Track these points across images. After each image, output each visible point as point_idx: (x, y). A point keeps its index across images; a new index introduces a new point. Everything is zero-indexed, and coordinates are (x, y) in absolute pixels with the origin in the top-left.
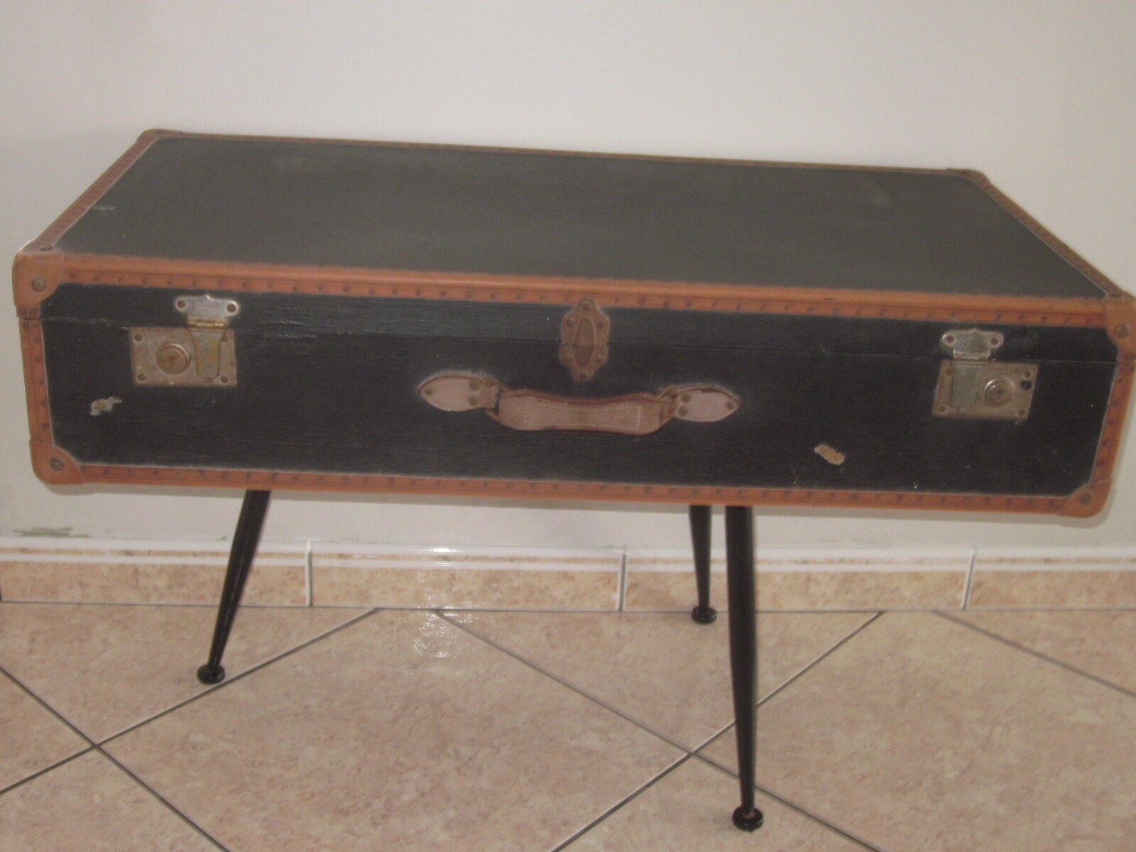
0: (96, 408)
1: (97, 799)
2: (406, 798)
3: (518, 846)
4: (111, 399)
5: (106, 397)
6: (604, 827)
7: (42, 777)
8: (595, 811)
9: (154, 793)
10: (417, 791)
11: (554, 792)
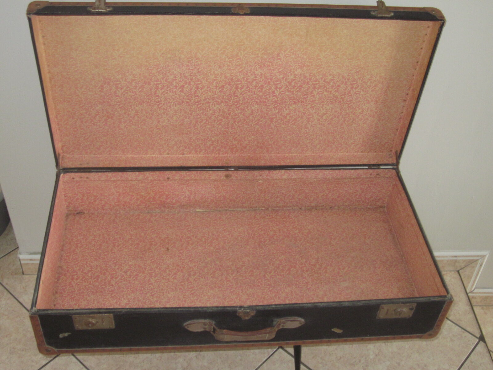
0: (61, 336)
4: (67, 333)
5: (65, 332)
7: (49, 364)
10: (182, 367)
11: (230, 367)
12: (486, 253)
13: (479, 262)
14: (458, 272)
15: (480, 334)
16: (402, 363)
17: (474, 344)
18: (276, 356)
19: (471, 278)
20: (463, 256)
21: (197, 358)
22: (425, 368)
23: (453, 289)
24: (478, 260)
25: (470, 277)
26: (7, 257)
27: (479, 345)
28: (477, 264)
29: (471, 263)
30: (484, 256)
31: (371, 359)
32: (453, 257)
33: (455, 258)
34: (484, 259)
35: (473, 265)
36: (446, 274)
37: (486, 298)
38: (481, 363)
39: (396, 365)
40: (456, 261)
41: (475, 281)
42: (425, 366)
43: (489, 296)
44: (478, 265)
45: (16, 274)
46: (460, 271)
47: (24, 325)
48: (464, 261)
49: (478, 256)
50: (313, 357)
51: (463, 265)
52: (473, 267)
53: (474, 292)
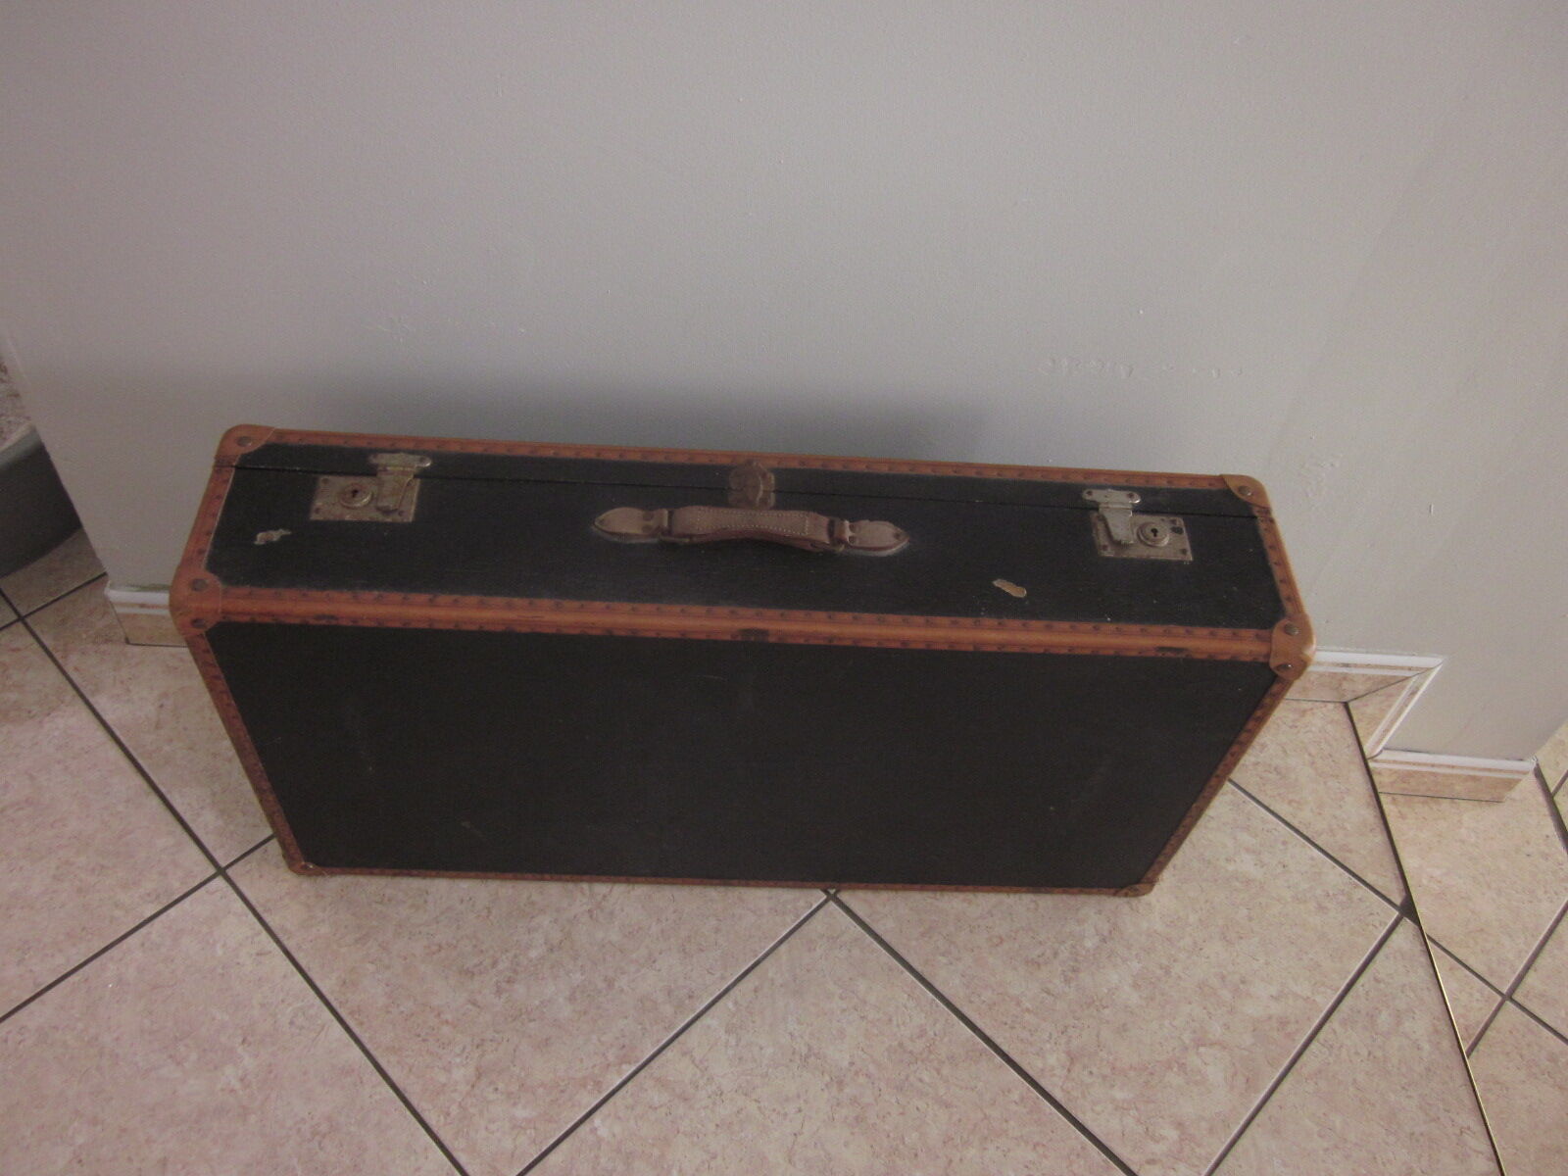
0: (261, 538)
1: (220, 952)
2: (533, 954)
3: (640, 1027)
4: (281, 530)
5: (276, 529)
6: (727, 1003)
7: (163, 917)
8: (723, 978)
9: (278, 941)
10: (545, 943)
11: (684, 950)
12: (1435, 662)
13: (1410, 684)
14: (1346, 705)
15: (1404, 894)
16: (1177, 969)
17: (1386, 924)
18: (817, 924)
19: (1378, 724)
20: (1368, 666)
21: (591, 917)
22: (1241, 986)
23: (1331, 756)
24: (1407, 678)
25: (1375, 721)
26: (88, 588)
27: (1400, 929)
28: (1403, 688)
29: (1387, 684)
30: (1429, 670)
31: (1088, 951)
32: (1338, 665)
33: (1345, 670)
34: (1426, 677)
35: (1391, 689)
36: (1312, 709)
37: (1410, 774)
38: (1404, 985)
39: (1159, 972)
40: (1345, 677)
41: (1387, 731)
42: (1243, 982)
43: (1416, 772)
44: (1405, 693)
45: (107, 641)
46: (1351, 705)
47: (108, 793)
48: (1369, 678)
49: (1410, 669)
50: (923, 935)
51: (1361, 688)
52: (1391, 695)
53: (1378, 758)
